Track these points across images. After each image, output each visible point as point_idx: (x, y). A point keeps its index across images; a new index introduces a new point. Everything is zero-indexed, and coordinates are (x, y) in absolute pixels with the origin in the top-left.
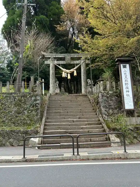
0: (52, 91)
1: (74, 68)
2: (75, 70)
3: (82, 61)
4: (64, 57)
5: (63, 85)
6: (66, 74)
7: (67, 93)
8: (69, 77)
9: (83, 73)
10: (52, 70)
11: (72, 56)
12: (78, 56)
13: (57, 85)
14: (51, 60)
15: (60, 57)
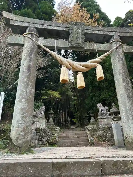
0: (21, 129)
1: (96, 59)
2: (97, 62)
3: (115, 46)
4: (66, 29)
5: (51, 114)
6: (71, 72)
7: (57, 127)
8: (81, 82)
9: (123, 75)
10: (28, 58)
11: (86, 31)
12: (102, 33)
13: (43, 112)
14: (28, 34)
15: (55, 28)
